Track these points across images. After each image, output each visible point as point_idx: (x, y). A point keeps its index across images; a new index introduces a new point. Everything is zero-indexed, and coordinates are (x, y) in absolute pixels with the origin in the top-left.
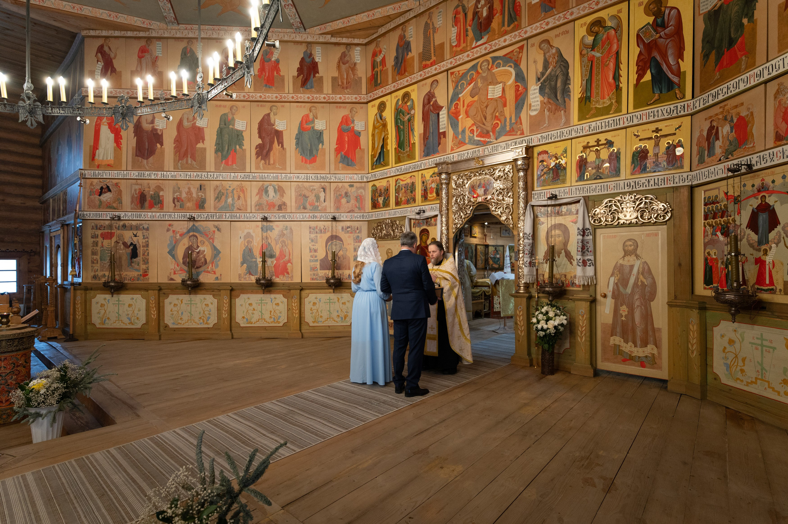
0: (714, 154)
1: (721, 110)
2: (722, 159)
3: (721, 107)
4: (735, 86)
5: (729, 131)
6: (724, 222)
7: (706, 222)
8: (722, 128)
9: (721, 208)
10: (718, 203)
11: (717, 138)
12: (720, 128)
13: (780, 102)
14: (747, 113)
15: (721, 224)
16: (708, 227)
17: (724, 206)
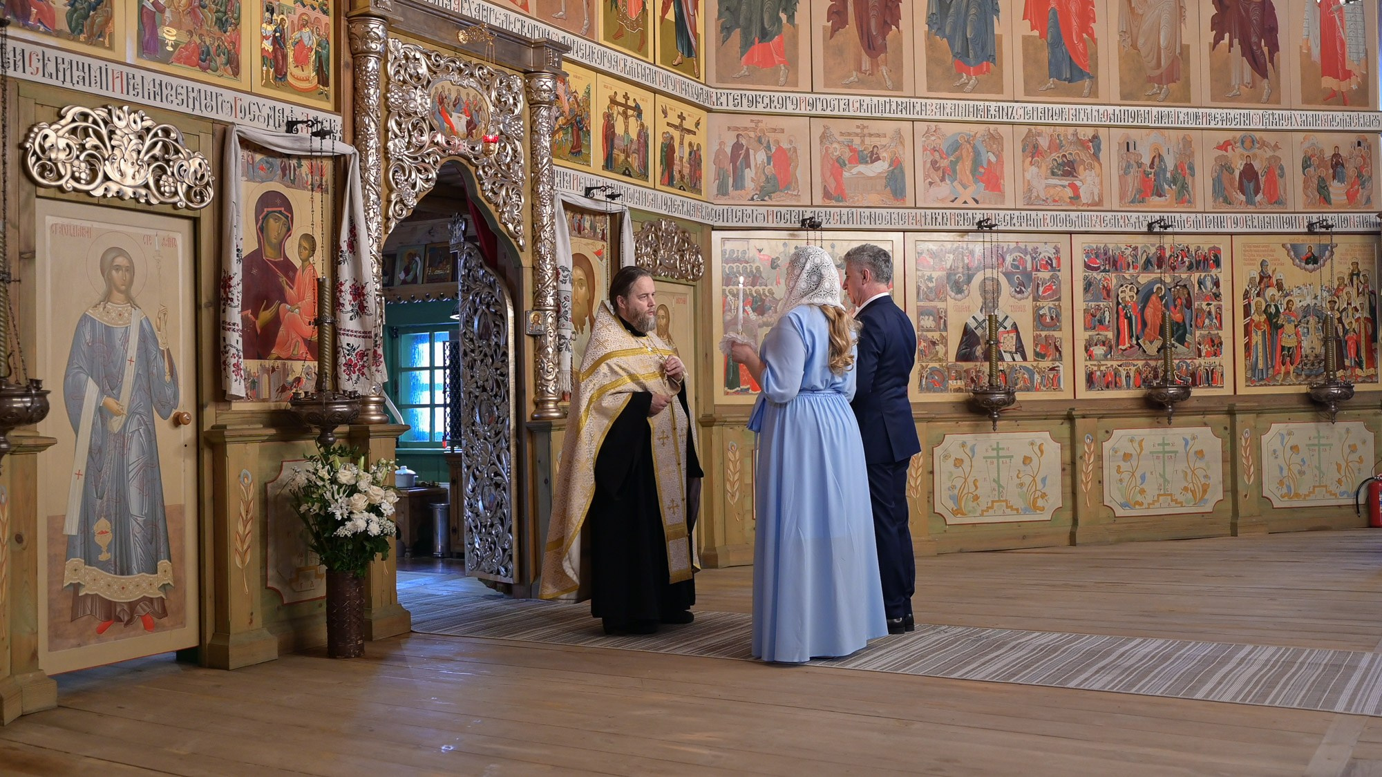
0: (742, 187)
1: (753, 125)
2: (755, 197)
3: (752, 121)
4: (781, 102)
5: (765, 161)
6: (756, 292)
7: (728, 289)
8: (755, 153)
9: (751, 271)
10: (747, 263)
11: (748, 166)
12: (751, 152)
13: (827, 149)
14: (789, 146)
15: (751, 295)
16: (730, 297)
17: (756, 268)
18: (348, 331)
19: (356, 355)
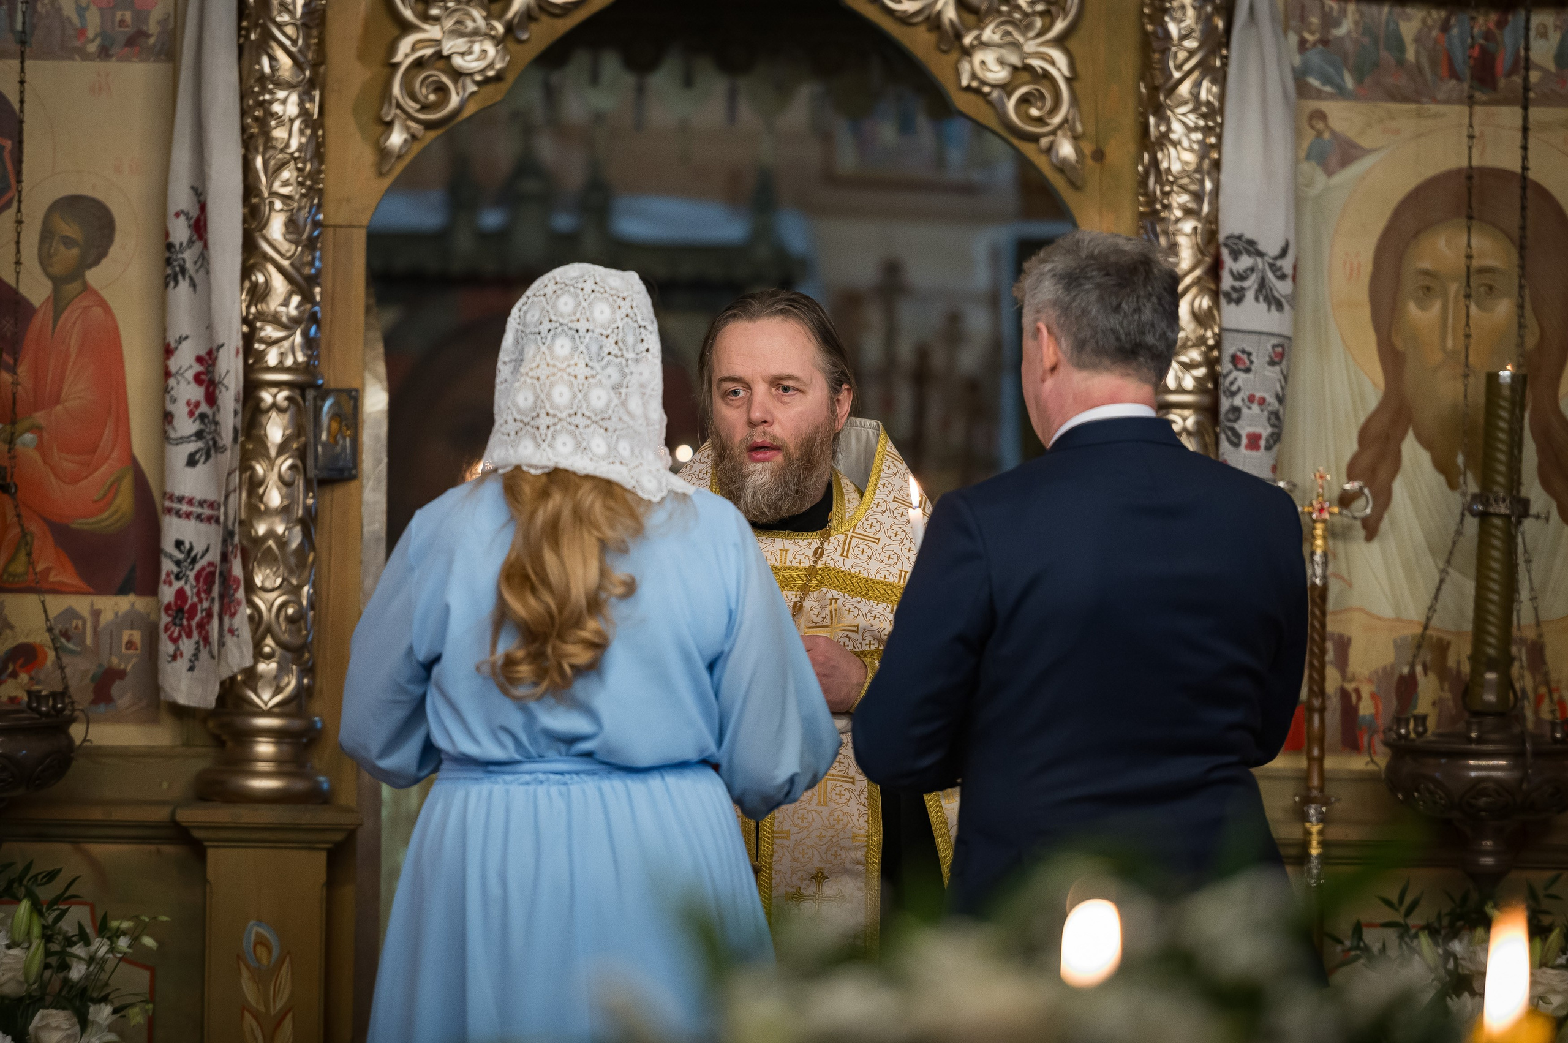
18: (180, 500)
19: (197, 577)
